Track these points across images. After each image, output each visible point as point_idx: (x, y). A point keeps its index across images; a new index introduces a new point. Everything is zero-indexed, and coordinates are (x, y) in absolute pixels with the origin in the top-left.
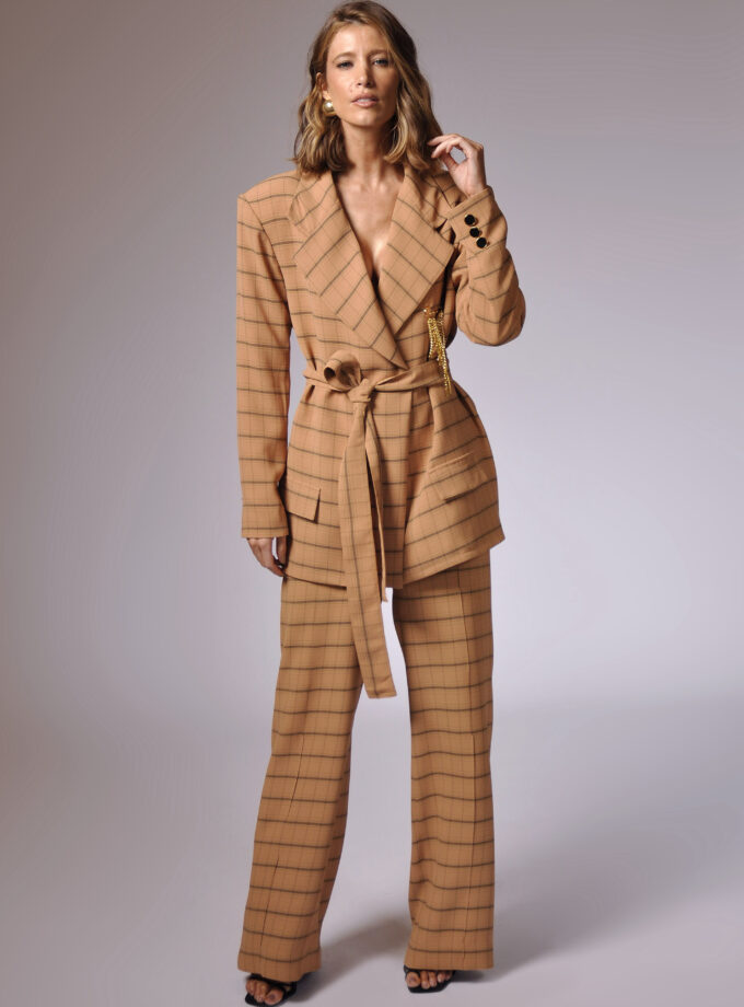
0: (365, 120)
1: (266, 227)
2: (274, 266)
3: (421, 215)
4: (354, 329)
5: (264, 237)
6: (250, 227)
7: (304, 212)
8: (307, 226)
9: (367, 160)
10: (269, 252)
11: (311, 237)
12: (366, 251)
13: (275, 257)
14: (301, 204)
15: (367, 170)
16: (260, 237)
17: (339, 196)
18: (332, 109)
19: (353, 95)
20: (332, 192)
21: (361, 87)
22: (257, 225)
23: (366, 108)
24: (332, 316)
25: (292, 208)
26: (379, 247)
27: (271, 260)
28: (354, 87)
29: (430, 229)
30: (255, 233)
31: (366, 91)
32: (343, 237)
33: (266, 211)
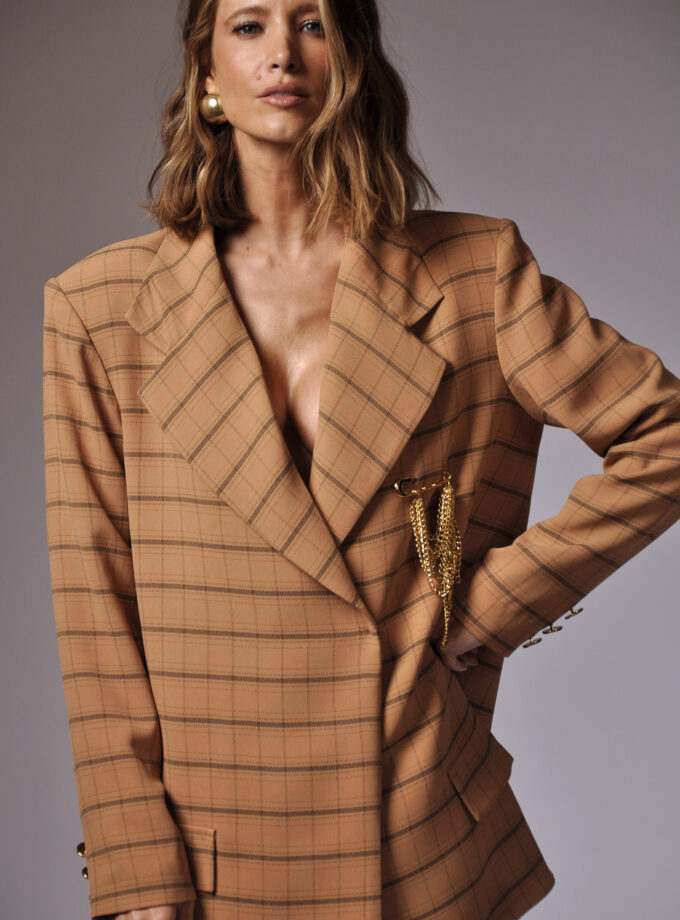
0: (283, 131)
1: (95, 337)
2: (110, 409)
3: (379, 305)
4: (250, 522)
5: (90, 353)
6: (68, 337)
7: (160, 309)
8: (165, 336)
9: (282, 207)
10: (102, 383)
11: (173, 354)
12: (272, 374)
13: (111, 393)
14: (155, 295)
15: (283, 228)
16: (83, 353)
17: (227, 277)
18: (218, 111)
19: (261, 86)
20: (214, 270)
21: (278, 72)
22: (78, 332)
23: (286, 108)
24: (212, 497)
25: (138, 303)
26: (300, 365)
27: (105, 397)
28: (263, 72)
29: (399, 329)
30: (75, 347)
31: (287, 79)
32: (232, 350)
33: (96, 308)
